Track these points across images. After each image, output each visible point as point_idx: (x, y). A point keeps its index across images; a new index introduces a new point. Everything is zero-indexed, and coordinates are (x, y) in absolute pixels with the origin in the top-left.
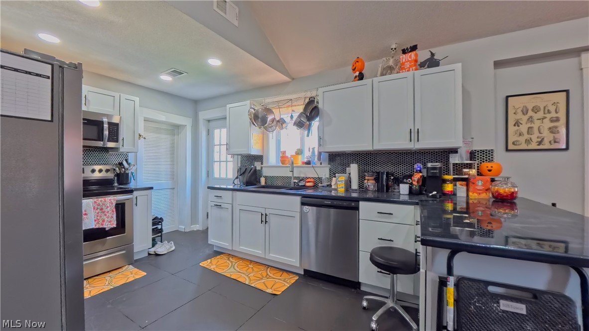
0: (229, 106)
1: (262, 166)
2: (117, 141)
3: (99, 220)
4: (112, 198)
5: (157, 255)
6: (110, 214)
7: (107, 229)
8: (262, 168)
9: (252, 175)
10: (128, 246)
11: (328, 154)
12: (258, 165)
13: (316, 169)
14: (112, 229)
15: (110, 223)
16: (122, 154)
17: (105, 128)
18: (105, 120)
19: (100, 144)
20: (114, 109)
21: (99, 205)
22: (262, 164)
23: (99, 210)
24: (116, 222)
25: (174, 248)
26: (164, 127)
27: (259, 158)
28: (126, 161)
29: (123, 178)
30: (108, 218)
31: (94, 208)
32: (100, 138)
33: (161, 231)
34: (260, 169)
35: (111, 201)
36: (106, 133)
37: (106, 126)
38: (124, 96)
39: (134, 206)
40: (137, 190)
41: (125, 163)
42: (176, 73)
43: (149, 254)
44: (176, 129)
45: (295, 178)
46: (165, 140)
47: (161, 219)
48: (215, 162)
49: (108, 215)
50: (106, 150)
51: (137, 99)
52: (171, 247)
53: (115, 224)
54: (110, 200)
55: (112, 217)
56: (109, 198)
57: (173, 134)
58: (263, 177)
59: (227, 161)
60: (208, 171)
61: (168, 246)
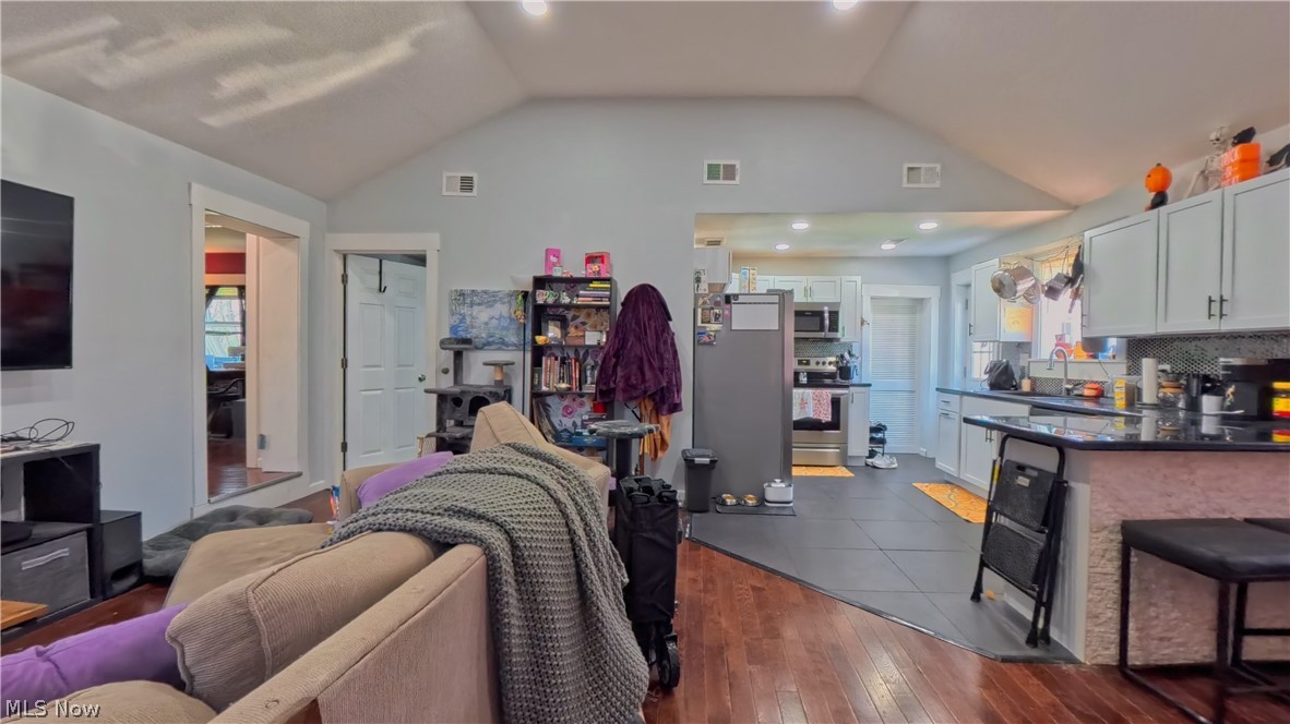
0: (974, 267)
1: (1030, 360)
2: (837, 330)
3: (816, 410)
5: (875, 467)
6: (826, 406)
7: (823, 422)
8: (1029, 363)
9: (1000, 374)
10: (843, 445)
11: (1125, 340)
12: (1023, 361)
13: (1106, 366)
14: (827, 423)
15: (825, 415)
16: (845, 344)
17: (825, 318)
18: (826, 309)
19: (822, 335)
20: (836, 296)
21: (818, 397)
22: (1030, 357)
23: (816, 402)
24: (831, 415)
25: (895, 465)
26: (902, 303)
27: (1022, 347)
28: (849, 353)
29: (845, 372)
30: (824, 410)
31: (813, 399)
32: (822, 329)
33: (882, 441)
34: (1026, 364)
35: (827, 394)
36: (827, 322)
37: (826, 315)
38: (845, 278)
39: (850, 404)
40: (854, 385)
41: (847, 356)
42: (897, 241)
43: (867, 465)
44: (918, 304)
45: (1069, 381)
46: (901, 320)
47: (884, 427)
48: (973, 356)
49: (823, 406)
50: (830, 340)
51: (858, 279)
52: (893, 463)
53: (831, 417)
54: (825, 393)
55: (828, 410)
56: (825, 391)
57: (914, 313)
58: (1029, 378)
59: (989, 352)
60: (965, 369)
61: (888, 462)
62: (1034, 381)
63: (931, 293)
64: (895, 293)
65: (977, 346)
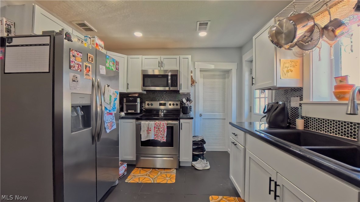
1: (301, 102)
2: (176, 86)
3: (157, 135)
4: (165, 123)
6: (163, 132)
7: (161, 142)
8: (300, 105)
12: (294, 103)
14: (163, 142)
15: (163, 137)
16: (183, 94)
17: (169, 79)
18: (169, 73)
19: (167, 88)
20: (176, 66)
21: (157, 126)
22: (301, 99)
23: (157, 129)
24: (166, 138)
25: (209, 167)
26: (218, 73)
28: (187, 99)
30: (161, 134)
31: (155, 128)
32: (168, 85)
34: (298, 106)
36: (170, 81)
37: (169, 77)
38: (182, 57)
40: (182, 118)
41: (185, 101)
46: (218, 82)
48: (256, 98)
49: (161, 133)
51: (189, 57)
53: (165, 139)
54: (163, 123)
55: (164, 135)
56: (163, 122)
57: (225, 78)
58: (302, 118)
59: (265, 98)
60: (251, 107)
61: (204, 165)
62: (307, 120)
63: (232, 67)
64: (212, 67)
65: (258, 92)
